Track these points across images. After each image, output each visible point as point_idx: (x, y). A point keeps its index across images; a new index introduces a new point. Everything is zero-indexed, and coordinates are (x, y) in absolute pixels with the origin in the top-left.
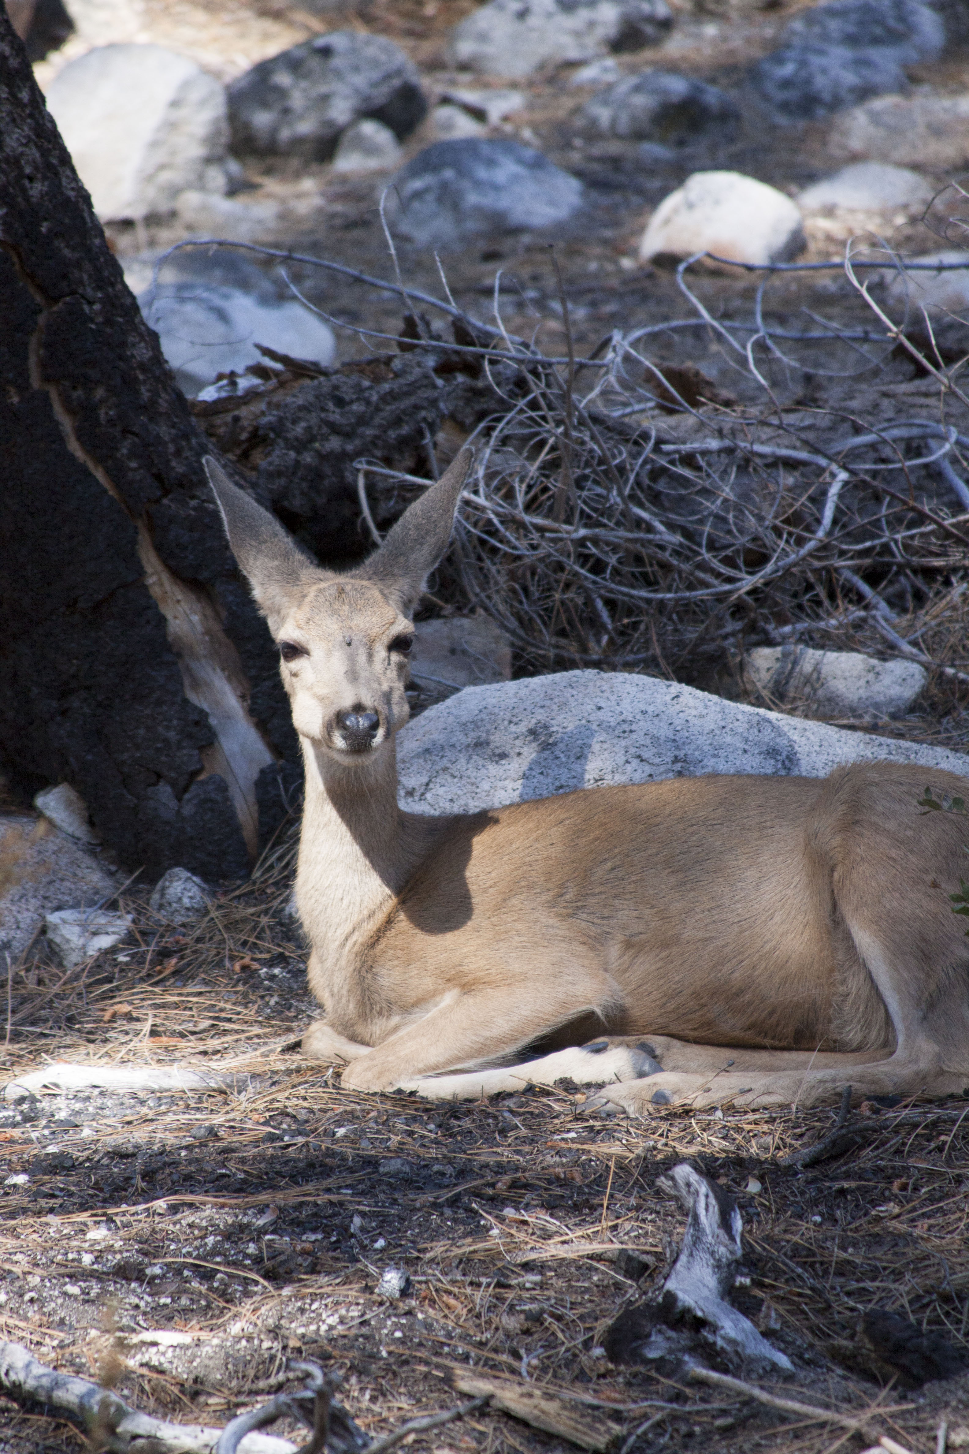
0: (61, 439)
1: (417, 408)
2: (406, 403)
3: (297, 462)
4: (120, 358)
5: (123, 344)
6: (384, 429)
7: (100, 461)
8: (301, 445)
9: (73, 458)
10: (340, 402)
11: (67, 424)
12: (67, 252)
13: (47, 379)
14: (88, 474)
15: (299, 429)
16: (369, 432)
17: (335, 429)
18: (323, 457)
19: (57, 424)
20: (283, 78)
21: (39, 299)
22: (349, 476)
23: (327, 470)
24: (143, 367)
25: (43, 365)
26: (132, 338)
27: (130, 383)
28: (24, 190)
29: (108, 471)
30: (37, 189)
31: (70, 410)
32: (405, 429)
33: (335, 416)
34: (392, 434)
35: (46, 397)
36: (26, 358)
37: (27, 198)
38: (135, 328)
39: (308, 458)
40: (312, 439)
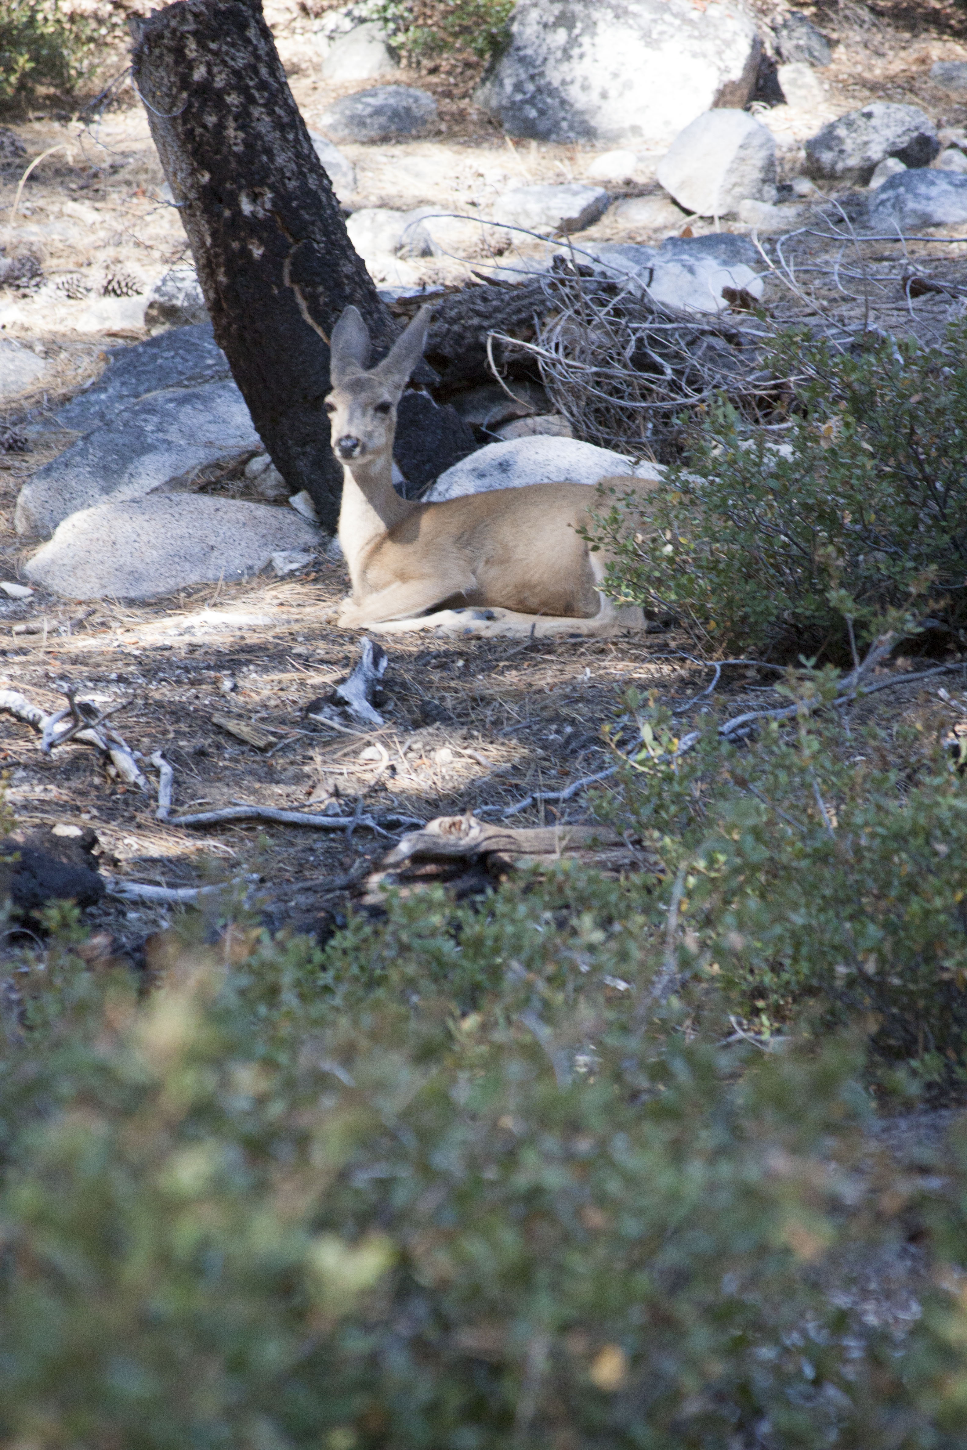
0: (299, 312)
1: (532, 304)
2: (526, 302)
3: (449, 330)
4: (334, 271)
5: (337, 265)
6: (510, 315)
7: (320, 324)
8: (453, 321)
9: (304, 322)
10: (485, 300)
11: (303, 304)
12: (307, 217)
13: (293, 281)
14: (312, 330)
15: (453, 313)
16: (500, 316)
17: (478, 313)
18: (465, 328)
19: (297, 304)
20: (841, 132)
21: (291, 240)
22: (482, 338)
23: (468, 334)
24: (347, 277)
25: (291, 274)
26: (342, 262)
27: (339, 285)
28: (284, 185)
29: (324, 329)
30: (292, 185)
31: (305, 297)
32: (523, 315)
33: (480, 306)
34: (515, 317)
35: (292, 291)
36: (281, 271)
37: (285, 188)
38: (347, 257)
39: (456, 328)
40: (461, 318)
